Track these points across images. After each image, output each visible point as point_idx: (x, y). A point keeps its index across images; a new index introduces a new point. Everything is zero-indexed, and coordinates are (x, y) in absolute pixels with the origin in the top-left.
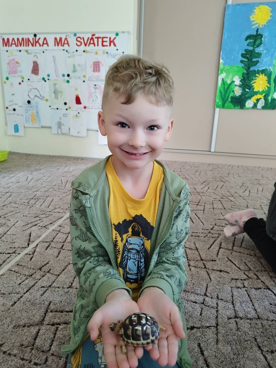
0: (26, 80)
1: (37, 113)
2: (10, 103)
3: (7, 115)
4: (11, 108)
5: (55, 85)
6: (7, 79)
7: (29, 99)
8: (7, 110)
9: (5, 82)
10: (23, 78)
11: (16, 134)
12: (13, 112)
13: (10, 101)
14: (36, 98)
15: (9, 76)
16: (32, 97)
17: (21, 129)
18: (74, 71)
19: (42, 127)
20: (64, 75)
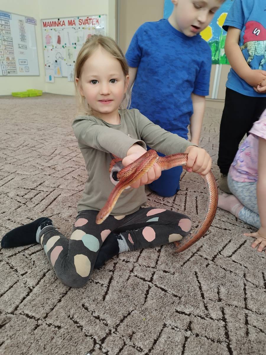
0: (54, 47)
1: (60, 68)
2: (47, 62)
3: (46, 70)
4: (48, 65)
5: (69, 50)
6: (46, 47)
7: (56, 60)
8: (46, 66)
9: (45, 49)
10: (53, 46)
11: (50, 81)
12: (49, 68)
14: (60, 59)
15: (46, 45)
16: (58, 58)
17: (53, 78)
18: (78, 41)
19: (63, 77)
20: (73, 44)
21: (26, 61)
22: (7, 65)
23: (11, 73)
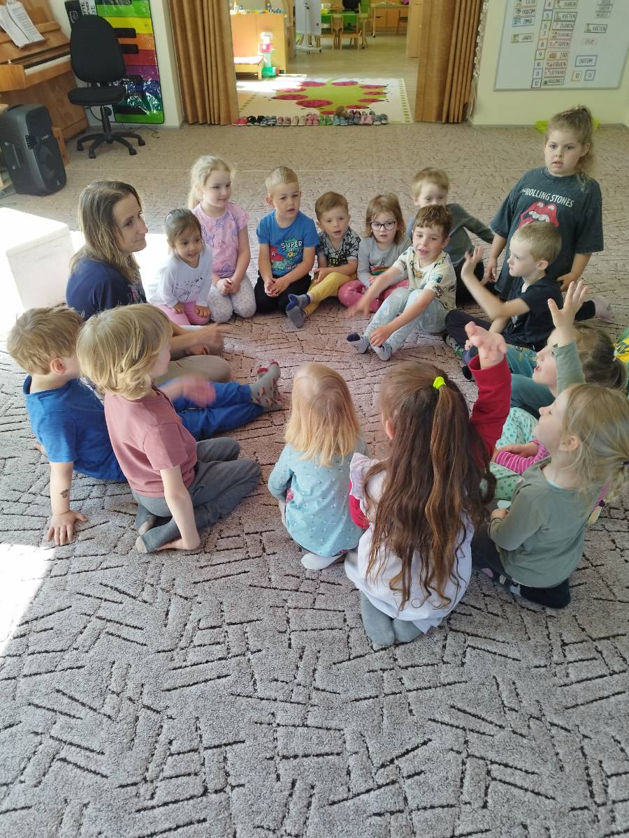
21: (594, 58)
22: (546, 69)
23: (549, 84)
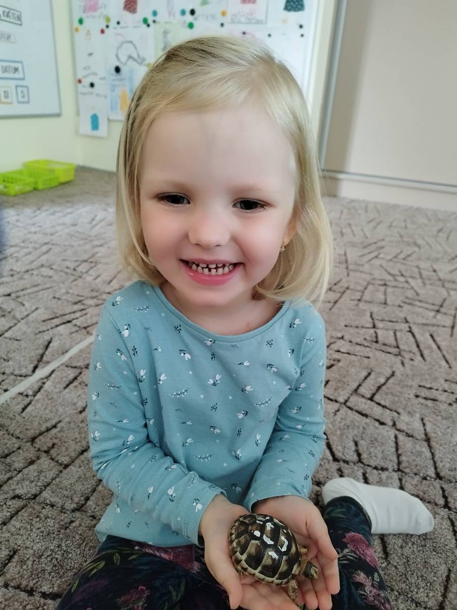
0: (113, 24)
2: (86, 72)
3: (80, 96)
4: (86, 82)
5: (165, 33)
6: (81, 21)
7: (117, 64)
8: (80, 86)
9: (77, 30)
10: (108, 20)
11: (96, 133)
12: (90, 89)
13: (85, 68)
14: (131, 62)
15: (84, 16)
16: (123, 58)
17: (103, 123)
18: (204, 2)
20: (183, 13)
21: (19, 65)
